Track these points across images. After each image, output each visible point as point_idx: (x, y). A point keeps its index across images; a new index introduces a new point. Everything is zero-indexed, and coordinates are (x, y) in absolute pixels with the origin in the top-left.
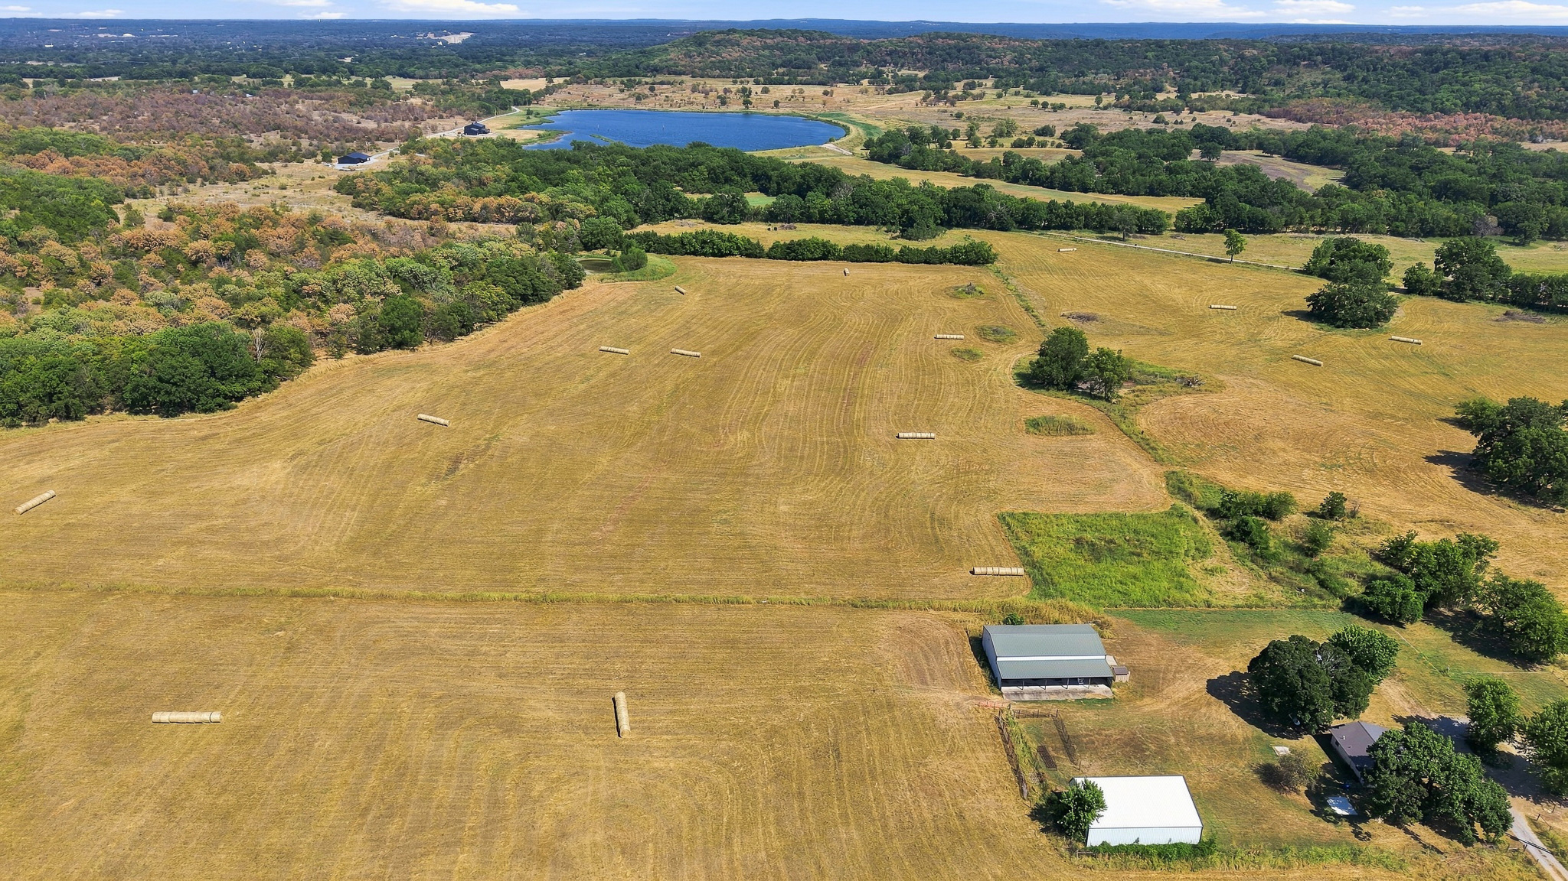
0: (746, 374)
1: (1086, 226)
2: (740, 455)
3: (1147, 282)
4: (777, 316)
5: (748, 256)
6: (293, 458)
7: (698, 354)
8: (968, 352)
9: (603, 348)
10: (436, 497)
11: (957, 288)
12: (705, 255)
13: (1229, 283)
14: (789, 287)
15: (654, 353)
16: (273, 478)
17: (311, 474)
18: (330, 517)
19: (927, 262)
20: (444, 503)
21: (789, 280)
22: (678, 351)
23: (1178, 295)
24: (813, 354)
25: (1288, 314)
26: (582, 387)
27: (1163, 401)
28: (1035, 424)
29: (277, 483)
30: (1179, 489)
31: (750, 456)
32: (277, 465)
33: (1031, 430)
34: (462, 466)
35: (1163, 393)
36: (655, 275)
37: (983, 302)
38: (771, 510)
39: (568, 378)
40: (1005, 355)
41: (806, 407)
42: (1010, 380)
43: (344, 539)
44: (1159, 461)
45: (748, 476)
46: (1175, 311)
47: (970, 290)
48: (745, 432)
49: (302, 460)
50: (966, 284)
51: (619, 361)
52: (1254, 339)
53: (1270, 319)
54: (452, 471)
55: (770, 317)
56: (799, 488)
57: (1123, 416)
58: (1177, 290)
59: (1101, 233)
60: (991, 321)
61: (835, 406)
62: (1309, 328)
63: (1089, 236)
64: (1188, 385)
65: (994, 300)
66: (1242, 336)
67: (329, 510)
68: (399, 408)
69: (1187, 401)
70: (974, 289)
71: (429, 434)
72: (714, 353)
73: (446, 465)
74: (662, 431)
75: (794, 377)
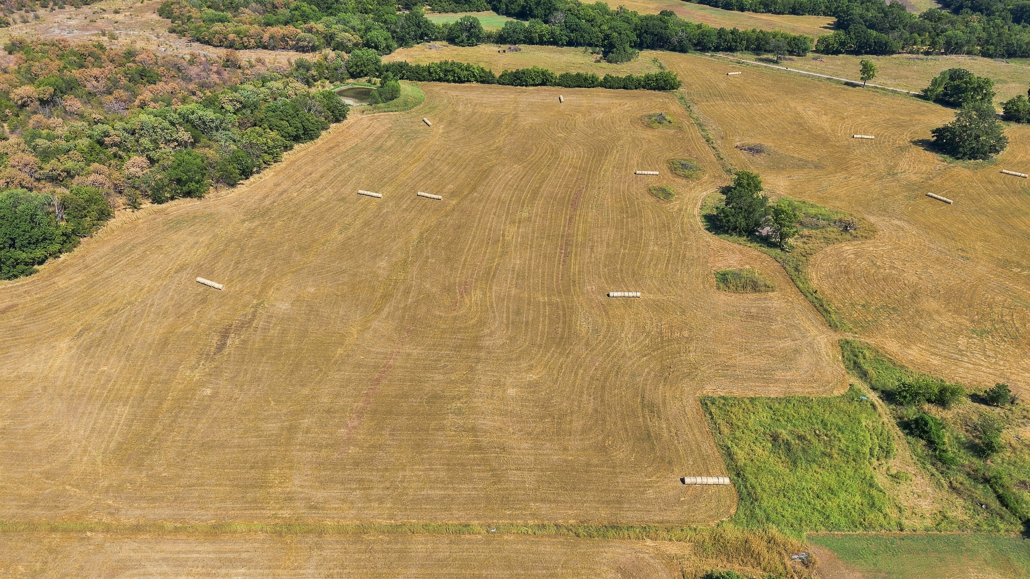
0: (480, 220)
1: (747, 49)
2: (473, 321)
3: (800, 109)
4: (506, 150)
5: (483, 82)
6: (80, 335)
7: (440, 197)
8: (663, 190)
9: (360, 191)
10: (202, 384)
11: (650, 117)
12: (448, 81)
13: (864, 109)
14: (516, 117)
15: (403, 197)
16: (58, 363)
17: (93, 357)
18: (103, 415)
19: (625, 88)
20: (208, 392)
21: (515, 109)
22: (423, 194)
23: (825, 122)
24: (535, 193)
25: (916, 143)
26: (341, 237)
27: (828, 249)
28: (724, 279)
29: (60, 369)
30: (855, 363)
31: (482, 323)
32: (63, 344)
33: (721, 285)
34: (229, 342)
35: (828, 241)
36: (407, 106)
37: (672, 131)
38: (500, 394)
39: (329, 228)
40: (693, 194)
41: (530, 259)
42: (700, 224)
43: (113, 445)
44: (833, 326)
45: (480, 348)
46: (825, 141)
47: (661, 120)
48: (478, 292)
49: (86, 338)
50: (658, 112)
51: (373, 206)
52: (891, 172)
53: (902, 149)
54: (221, 347)
55: (499, 150)
56: (524, 365)
57: (797, 270)
58: (824, 118)
59: (758, 54)
60: (679, 155)
61: (555, 258)
62: (935, 161)
63: (749, 59)
64: (846, 229)
65: (680, 129)
66: (882, 168)
67: (103, 406)
68: (182, 268)
69: (848, 248)
70: (664, 118)
71: (204, 301)
72: (453, 194)
73: (215, 340)
74: (407, 292)
75: (520, 222)
